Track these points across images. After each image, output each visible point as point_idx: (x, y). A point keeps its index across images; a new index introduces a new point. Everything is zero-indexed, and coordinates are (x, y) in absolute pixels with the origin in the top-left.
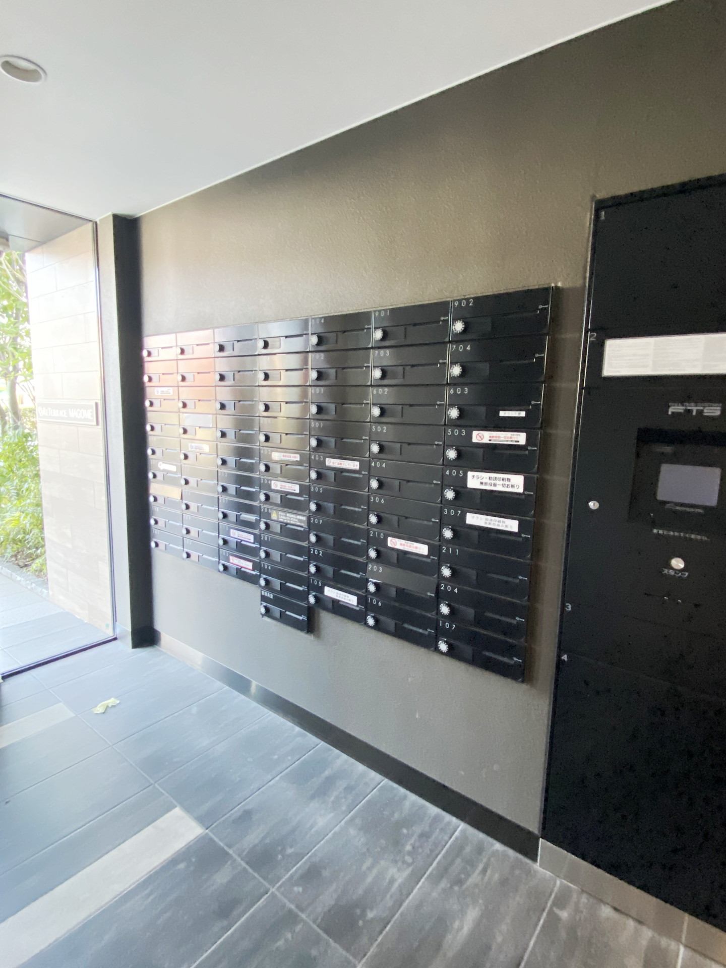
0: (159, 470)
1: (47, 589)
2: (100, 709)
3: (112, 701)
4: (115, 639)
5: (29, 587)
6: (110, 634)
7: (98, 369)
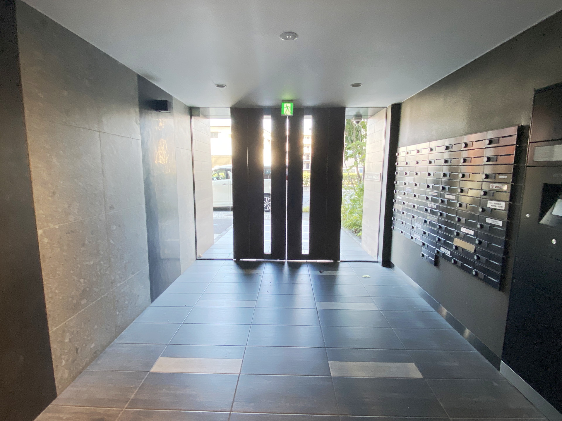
0: (397, 199)
1: (361, 243)
2: (364, 276)
3: (368, 276)
4: (377, 262)
5: (356, 242)
6: (375, 260)
7: (382, 161)
